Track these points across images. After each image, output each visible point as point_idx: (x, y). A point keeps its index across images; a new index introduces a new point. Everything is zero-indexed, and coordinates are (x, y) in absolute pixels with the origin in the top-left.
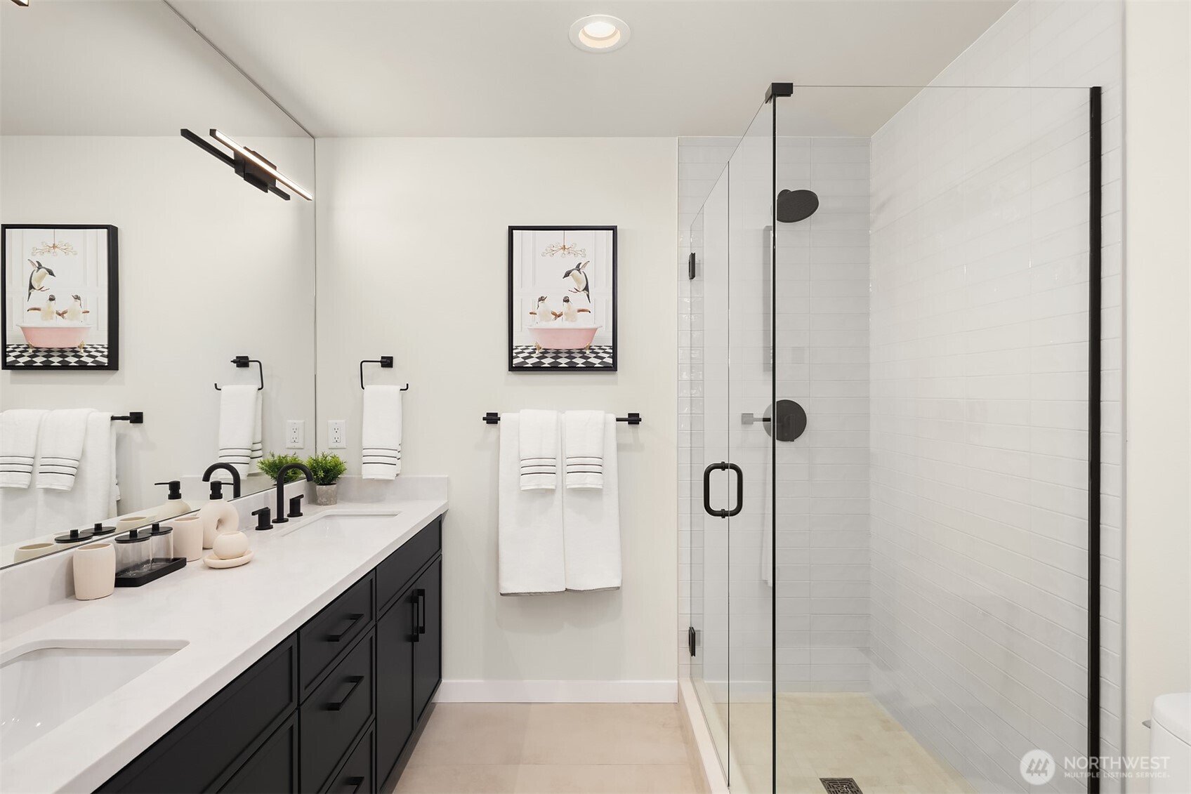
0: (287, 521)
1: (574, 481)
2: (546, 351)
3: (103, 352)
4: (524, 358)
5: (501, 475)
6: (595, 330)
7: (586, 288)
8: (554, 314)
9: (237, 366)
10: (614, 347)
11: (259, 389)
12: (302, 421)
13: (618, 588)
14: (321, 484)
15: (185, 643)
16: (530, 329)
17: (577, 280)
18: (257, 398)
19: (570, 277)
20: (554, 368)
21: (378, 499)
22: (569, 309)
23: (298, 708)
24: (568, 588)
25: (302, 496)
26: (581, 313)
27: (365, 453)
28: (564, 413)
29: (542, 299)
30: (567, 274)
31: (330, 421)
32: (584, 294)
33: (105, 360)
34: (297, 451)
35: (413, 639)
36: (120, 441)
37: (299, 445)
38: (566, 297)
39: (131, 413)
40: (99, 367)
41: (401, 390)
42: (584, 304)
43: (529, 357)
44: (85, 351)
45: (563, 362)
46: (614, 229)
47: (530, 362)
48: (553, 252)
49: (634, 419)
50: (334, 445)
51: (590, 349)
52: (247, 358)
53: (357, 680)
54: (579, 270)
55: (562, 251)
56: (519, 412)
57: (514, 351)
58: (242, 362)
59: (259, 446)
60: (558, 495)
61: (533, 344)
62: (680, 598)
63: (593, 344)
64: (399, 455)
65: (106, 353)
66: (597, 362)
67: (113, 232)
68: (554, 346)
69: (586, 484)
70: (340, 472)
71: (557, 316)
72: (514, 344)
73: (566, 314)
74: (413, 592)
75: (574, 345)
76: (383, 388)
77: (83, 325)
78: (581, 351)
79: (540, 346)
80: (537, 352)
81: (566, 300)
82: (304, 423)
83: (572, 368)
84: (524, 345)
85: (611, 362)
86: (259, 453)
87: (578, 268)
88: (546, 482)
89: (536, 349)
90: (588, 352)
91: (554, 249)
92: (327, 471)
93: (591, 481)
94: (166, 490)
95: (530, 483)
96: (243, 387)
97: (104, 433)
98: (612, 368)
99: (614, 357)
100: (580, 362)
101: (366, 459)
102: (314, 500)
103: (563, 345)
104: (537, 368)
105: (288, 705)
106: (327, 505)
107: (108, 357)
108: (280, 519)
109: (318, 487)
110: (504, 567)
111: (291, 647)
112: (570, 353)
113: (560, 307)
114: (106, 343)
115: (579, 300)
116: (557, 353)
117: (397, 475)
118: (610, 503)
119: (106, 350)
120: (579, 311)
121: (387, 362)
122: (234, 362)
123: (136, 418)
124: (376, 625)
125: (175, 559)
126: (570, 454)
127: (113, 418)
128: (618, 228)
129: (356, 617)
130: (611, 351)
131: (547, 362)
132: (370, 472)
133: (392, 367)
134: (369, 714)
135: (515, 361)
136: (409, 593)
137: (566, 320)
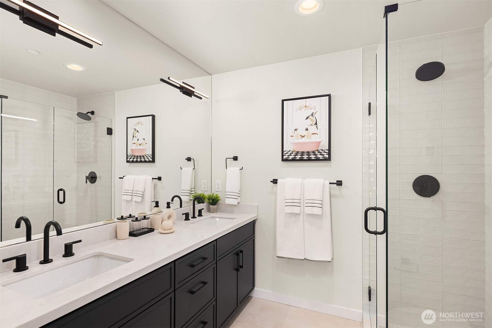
0: (196, 218)
1: (308, 210)
2: (298, 152)
3: (150, 157)
4: (288, 156)
5: (278, 206)
6: (320, 142)
7: (316, 124)
8: (301, 136)
9: (188, 161)
10: (329, 150)
11: (193, 169)
12: (207, 181)
13: (330, 262)
14: (212, 205)
15: (133, 260)
16: (290, 143)
17: (311, 120)
18: (193, 172)
19: (309, 119)
20: (301, 160)
21: (232, 212)
22: (308, 133)
23: (175, 290)
24: (306, 258)
25: (203, 209)
26: (313, 135)
27: (227, 193)
28: (305, 180)
29: (296, 130)
30: (307, 118)
31: (216, 181)
32: (315, 126)
33: (151, 159)
34: (205, 192)
35: (237, 270)
36: (155, 186)
37: (206, 190)
38: (306, 128)
39: (158, 177)
40: (150, 162)
41: (240, 169)
42: (315, 131)
43: (290, 155)
44: (146, 156)
45: (305, 157)
46: (329, 96)
47: (291, 157)
48: (301, 109)
49: (339, 183)
50: (217, 190)
51: (317, 151)
52: (190, 158)
53: (205, 283)
54: (312, 116)
55: (305, 108)
56: (285, 179)
57: (284, 153)
58: (189, 159)
59: (193, 190)
60: (301, 216)
61: (292, 149)
62: (363, 271)
63: (319, 149)
64: (239, 195)
65: (151, 157)
66: (321, 157)
67: (153, 117)
68: (301, 150)
69: (314, 212)
70: (218, 201)
71: (303, 137)
72: (284, 150)
73: (306, 136)
74: (237, 251)
75: (310, 149)
76: (234, 168)
77: (145, 148)
78: (314, 152)
79: (295, 150)
80: (294, 153)
81: (307, 130)
82: (208, 181)
83: (309, 160)
84: (288, 150)
85: (328, 157)
86: (193, 192)
87: (312, 115)
88: (296, 210)
89: (293, 152)
90: (317, 152)
91: (301, 107)
92: (213, 200)
93: (317, 211)
94: (154, 204)
95: (289, 210)
96: (188, 168)
97: (150, 184)
98: (329, 159)
99: (329, 154)
100: (313, 157)
101: (227, 196)
102: (209, 211)
103: (305, 150)
104: (294, 160)
105: (170, 289)
106: (213, 213)
107: (152, 158)
108: (194, 217)
109: (210, 206)
110: (278, 245)
111: (171, 267)
112: (308, 153)
113: (304, 133)
114: (151, 154)
115: (313, 129)
116: (303, 153)
117: (238, 203)
118: (326, 221)
119: (151, 156)
120: (313, 134)
121: (235, 158)
122: (186, 159)
123: (159, 179)
124: (216, 263)
125: (150, 229)
126: (306, 198)
127: (153, 179)
128: (331, 95)
129: (205, 259)
130: (328, 152)
131: (298, 157)
132: (228, 201)
133: (237, 160)
134: (213, 297)
135: (284, 157)
136: (235, 251)
137: (307, 138)
